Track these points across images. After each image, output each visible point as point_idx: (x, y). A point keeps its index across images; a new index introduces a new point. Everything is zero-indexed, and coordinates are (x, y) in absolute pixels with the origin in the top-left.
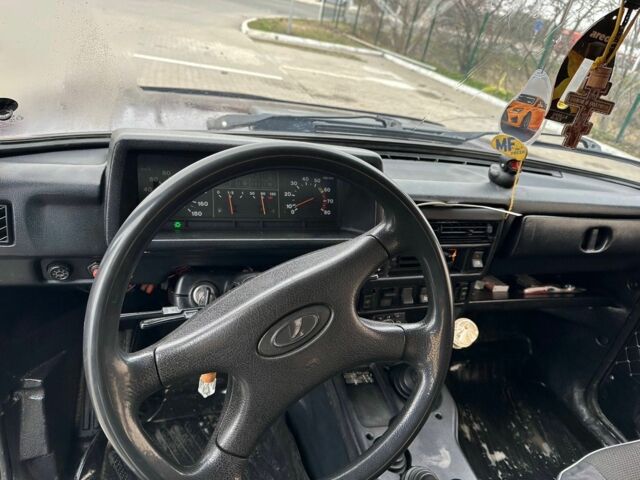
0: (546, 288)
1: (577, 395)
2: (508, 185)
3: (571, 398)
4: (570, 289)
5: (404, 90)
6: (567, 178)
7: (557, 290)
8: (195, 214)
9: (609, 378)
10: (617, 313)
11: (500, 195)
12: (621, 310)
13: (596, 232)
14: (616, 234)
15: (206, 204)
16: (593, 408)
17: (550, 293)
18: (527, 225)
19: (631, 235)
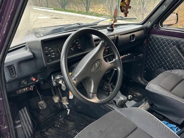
0: (124, 56)
1: (140, 79)
2: (112, 31)
3: (139, 81)
4: (129, 54)
5: (47, 19)
6: (121, 27)
7: (127, 55)
8: (53, 56)
9: (145, 72)
10: (141, 56)
11: (112, 33)
12: (141, 55)
13: (132, 36)
14: (136, 35)
15: (54, 53)
16: (144, 81)
17: (125, 57)
18: (119, 38)
19: (138, 35)
